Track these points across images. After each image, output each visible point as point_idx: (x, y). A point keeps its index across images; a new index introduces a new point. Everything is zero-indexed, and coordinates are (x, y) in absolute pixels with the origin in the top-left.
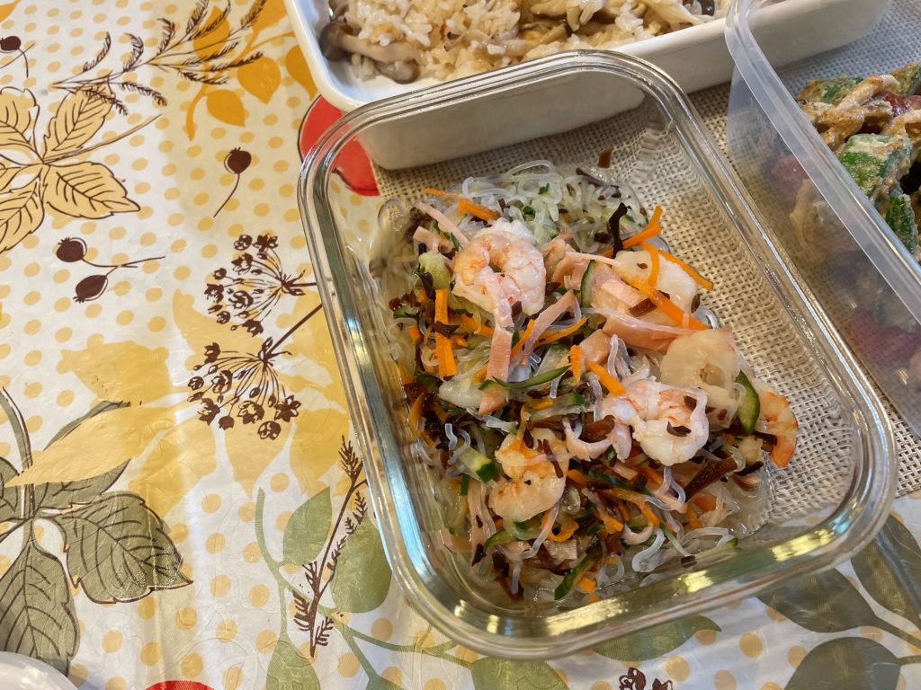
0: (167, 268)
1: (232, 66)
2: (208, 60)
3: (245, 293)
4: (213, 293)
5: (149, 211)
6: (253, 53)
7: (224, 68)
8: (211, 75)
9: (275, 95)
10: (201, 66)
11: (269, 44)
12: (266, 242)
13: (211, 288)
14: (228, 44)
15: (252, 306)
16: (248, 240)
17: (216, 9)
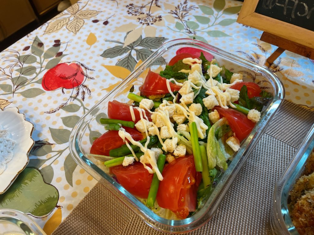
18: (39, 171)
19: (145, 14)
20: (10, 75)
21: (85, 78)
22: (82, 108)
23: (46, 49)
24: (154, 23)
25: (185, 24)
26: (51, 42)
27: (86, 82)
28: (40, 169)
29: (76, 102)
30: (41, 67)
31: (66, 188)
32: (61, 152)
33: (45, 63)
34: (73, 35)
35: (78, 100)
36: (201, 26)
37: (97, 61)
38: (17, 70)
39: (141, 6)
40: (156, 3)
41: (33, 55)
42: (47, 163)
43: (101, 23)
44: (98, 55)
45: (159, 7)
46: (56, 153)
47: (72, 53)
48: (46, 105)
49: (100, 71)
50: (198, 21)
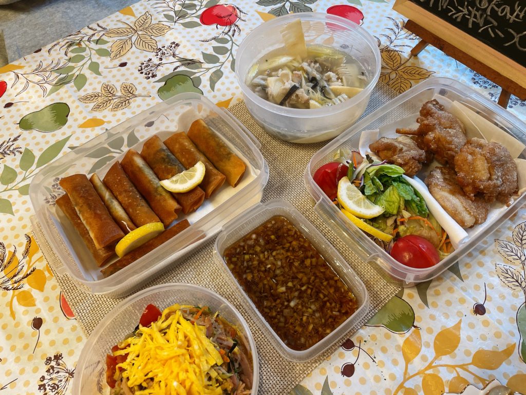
0: (20, 383)
1: (24, 278)
2: (12, 278)
3: (55, 384)
4: (42, 388)
5: (6, 360)
6: (32, 269)
7: (20, 280)
8: (16, 285)
9: (45, 286)
10: (10, 282)
11: (37, 263)
12: (58, 357)
13: (40, 386)
14: (19, 268)
15: (59, 389)
16: (49, 359)
17: (9, 252)
18: (191, 79)
20: (173, 8)
21: (238, 19)
22: (231, 42)
27: (238, 23)
28: (191, 77)
29: (227, 37)
30: (201, 6)
31: (209, 92)
32: (208, 69)
33: (204, 3)
35: (228, 35)
37: (251, 7)
38: (179, 4)
42: (197, 75)
44: (253, 2)
46: (205, 69)
48: (201, 36)
49: (253, 15)
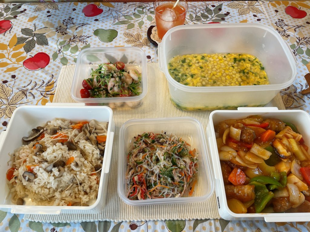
19: (284, 29)
23: (220, 13)
24: (282, 36)
25: (297, 48)
26: (225, 11)
34: (238, 15)
36: (304, 54)
39: (287, 24)
40: (296, 28)
41: (213, 11)
43: (257, 18)
45: (295, 31)
47: (228, 22)
50: (306, 52)
